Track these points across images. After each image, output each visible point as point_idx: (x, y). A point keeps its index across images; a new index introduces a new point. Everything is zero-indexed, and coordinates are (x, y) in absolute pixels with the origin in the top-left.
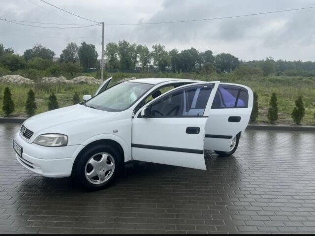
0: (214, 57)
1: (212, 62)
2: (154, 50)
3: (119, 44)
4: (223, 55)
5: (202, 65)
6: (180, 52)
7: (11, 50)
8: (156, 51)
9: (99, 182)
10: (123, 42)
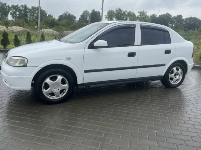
0: (184, 19)
1: (182, 23)
2: (139, 14)
3: (116, 10)
4: (191, 18)
5: (174, 25)
6: (158, 16)
7: (51, 15)
8: (141, 15)
9: (55, 98)
10: (118, 9)
